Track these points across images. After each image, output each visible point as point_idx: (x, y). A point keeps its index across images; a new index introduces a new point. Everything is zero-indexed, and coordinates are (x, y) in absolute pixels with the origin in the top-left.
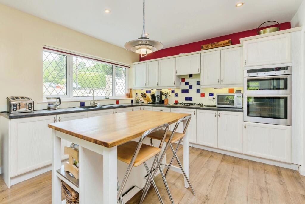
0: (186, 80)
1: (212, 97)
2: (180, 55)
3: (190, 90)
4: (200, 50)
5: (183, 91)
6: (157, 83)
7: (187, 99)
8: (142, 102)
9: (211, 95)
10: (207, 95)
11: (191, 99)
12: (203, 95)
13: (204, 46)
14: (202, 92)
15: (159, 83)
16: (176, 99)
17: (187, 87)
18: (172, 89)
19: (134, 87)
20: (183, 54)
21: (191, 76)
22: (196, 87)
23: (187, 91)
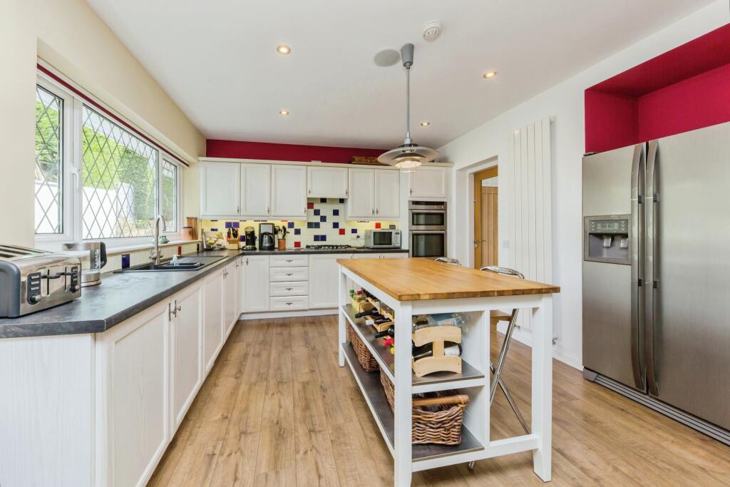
0: (316, 207)
1: (355, 235)
2: (313, 163)
3: (322, 224)
4: (350, 163)
5: (310, 225)
6: (267, 209)
7: (316, 238)
8: (221, 247)
9: (354, 231)
10: (348, 231)
11: (323, 238)
12: (342, 232)
13: (356, 158)
14: (341, 227)
15: (273, 209)
16: (297, 238)
17: (317, 219)
18: (289, 221)
19: (201, 213)
20: (319, 163)
21: (323, 200)
22: (331, 219)
23: (317, 225)
